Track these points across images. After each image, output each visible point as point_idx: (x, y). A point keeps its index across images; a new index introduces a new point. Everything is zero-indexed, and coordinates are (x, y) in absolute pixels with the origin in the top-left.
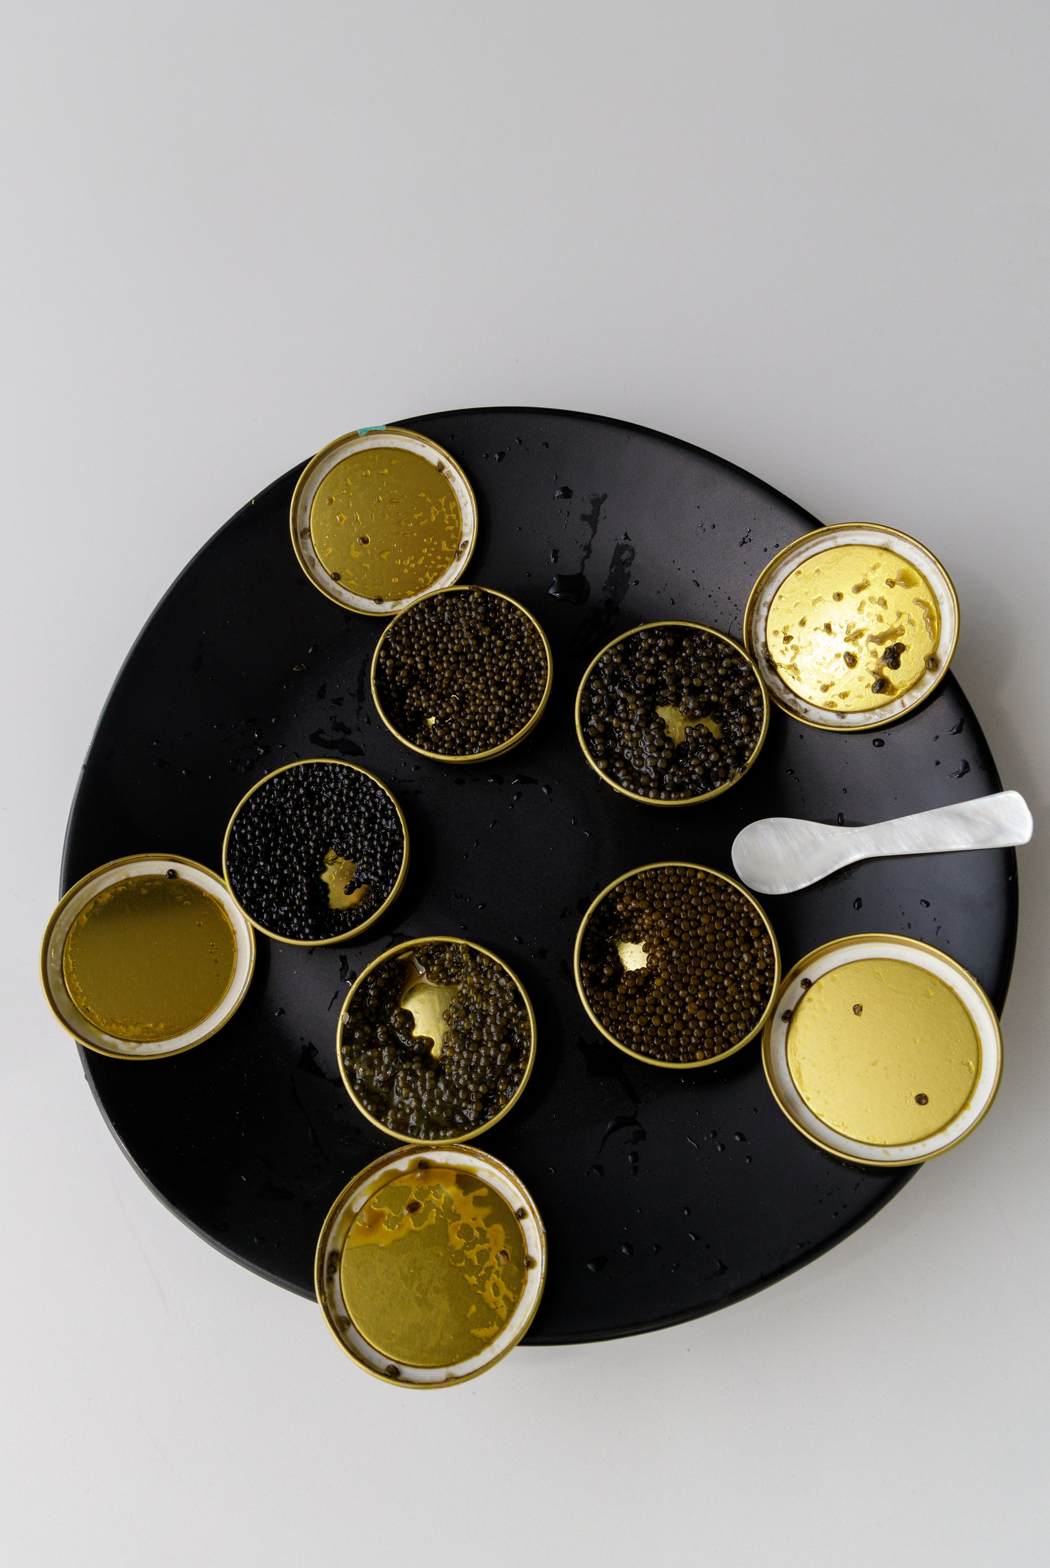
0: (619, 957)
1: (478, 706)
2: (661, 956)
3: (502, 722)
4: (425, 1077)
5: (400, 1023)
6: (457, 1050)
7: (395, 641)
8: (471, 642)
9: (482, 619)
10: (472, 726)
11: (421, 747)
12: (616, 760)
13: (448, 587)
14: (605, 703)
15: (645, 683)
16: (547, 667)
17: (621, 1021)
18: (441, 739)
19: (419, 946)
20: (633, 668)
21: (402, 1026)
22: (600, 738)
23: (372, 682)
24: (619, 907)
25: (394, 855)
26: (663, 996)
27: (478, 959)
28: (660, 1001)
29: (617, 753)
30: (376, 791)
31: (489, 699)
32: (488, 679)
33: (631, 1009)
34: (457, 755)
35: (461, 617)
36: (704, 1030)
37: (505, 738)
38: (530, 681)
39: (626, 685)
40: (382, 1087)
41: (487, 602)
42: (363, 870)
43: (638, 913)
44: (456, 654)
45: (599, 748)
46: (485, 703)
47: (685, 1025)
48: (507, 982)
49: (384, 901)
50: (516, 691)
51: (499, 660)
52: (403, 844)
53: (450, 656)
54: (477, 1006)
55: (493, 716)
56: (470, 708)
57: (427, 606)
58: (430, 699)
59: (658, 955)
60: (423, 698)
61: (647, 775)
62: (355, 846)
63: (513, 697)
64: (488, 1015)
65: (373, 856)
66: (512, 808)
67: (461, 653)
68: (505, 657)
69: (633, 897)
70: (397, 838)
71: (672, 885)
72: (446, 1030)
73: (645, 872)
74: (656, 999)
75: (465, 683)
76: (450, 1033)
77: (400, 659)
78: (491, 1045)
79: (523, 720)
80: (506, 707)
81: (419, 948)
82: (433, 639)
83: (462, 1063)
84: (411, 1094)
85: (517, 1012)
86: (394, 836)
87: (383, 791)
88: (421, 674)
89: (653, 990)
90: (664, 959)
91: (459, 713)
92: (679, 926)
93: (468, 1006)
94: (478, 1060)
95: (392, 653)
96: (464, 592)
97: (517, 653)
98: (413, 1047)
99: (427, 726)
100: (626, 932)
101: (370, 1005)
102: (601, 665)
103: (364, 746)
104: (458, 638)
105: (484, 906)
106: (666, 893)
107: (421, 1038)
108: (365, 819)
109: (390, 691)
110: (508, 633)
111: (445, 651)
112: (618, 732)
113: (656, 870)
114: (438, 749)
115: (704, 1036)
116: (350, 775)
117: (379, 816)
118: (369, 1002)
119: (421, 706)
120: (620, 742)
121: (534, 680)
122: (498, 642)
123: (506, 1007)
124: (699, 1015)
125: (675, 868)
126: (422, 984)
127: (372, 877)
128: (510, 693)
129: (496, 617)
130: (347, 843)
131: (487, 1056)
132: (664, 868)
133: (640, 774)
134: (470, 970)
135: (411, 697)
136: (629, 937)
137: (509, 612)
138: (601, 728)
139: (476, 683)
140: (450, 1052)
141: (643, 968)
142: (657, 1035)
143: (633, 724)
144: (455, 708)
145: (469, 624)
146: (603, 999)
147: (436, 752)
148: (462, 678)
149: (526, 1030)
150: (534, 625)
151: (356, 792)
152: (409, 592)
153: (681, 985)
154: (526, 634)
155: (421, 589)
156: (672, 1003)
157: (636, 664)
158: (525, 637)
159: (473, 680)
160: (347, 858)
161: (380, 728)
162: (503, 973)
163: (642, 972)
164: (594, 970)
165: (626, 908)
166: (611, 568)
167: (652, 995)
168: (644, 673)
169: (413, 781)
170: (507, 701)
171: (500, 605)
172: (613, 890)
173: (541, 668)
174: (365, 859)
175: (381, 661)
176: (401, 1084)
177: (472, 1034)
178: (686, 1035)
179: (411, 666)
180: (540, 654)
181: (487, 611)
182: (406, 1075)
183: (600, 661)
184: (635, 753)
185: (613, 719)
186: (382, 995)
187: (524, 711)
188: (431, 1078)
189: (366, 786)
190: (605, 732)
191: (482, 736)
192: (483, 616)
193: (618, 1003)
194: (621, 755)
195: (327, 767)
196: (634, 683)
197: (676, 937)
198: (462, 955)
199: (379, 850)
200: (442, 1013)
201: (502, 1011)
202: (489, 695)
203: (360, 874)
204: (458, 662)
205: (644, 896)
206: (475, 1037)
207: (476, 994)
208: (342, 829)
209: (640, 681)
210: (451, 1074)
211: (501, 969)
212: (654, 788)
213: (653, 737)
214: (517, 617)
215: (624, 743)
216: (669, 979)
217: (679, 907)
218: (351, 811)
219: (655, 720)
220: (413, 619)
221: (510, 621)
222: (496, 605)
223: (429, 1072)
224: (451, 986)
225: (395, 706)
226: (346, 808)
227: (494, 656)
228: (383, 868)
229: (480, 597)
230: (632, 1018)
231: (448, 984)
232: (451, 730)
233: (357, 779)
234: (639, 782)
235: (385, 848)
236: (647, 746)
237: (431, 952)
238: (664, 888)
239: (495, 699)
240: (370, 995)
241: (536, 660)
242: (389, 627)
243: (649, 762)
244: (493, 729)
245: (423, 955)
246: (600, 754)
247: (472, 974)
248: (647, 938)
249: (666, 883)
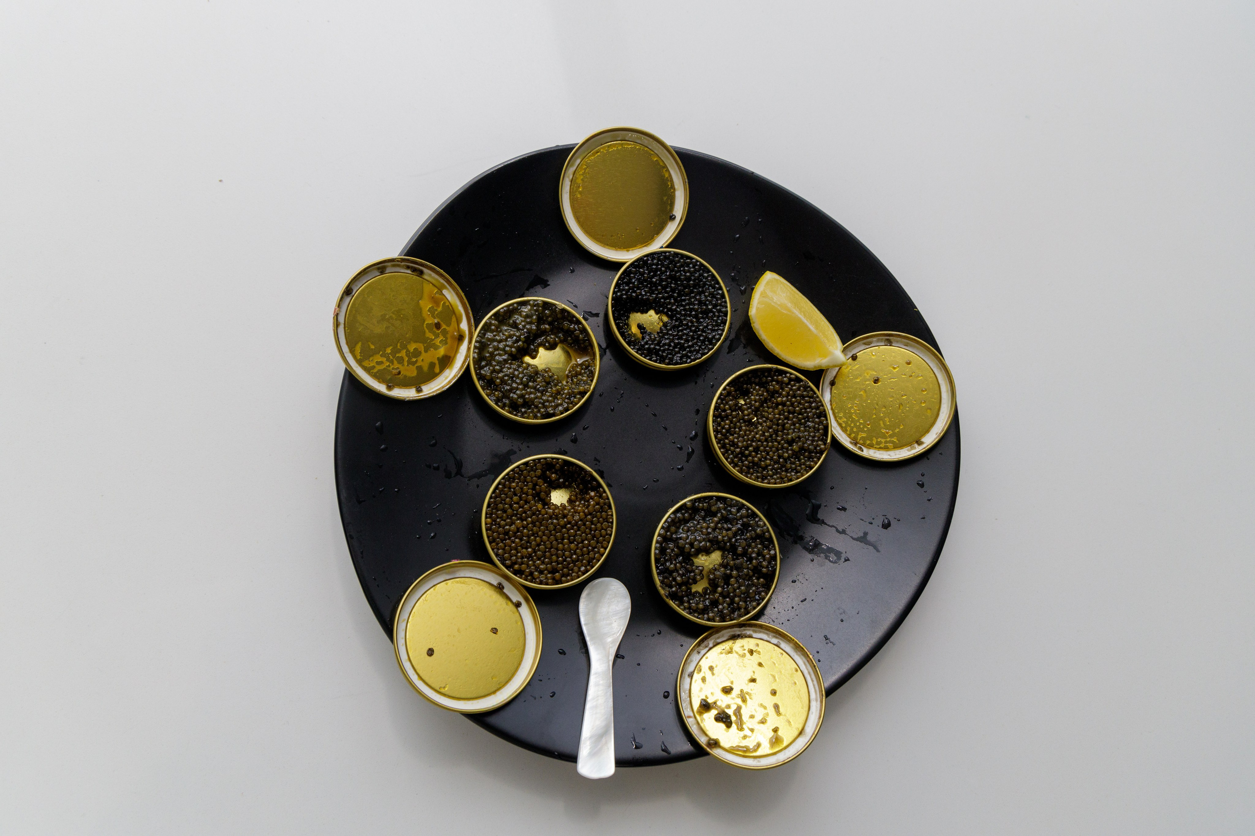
0: (562, 488)
1: (745, 433)
2: (556, 513)
3: (731, 446)
4: (513, 348)
5: (549, 341)
6: (525, 372)
7: (800, 386)
8: (789, 436)
9: (805, 448)
10: (732, 425)
11: (724, 389)
12: (690, 515)
13: (831, 430)
14: (731, 516)
15: (739, 546)
16: (763, 483)
17: (521, 477)
18: (727, 403)
20: (751, 541)
21: (547, 342)
22: (708, 508)
23: (775, 366)
24: (592, 494)
25: (657, 357)
26: (531, 508)
27: (578, 396)
28: (528, 505)
29: (695, 516)
30: (701, 354)
31: (748, 440)
32: (762, 442)
33: (526, 486)
34: (714, 412)
35: (809, 433)
36: (504, 528)
37: (719, 445)
38: (756, 470)
39: (740, 533)
40: (512, 321)
41: (816, 453)
42: (651, 337)
43: (587, 505)
44: (783, 425)
45: (701, 505)
46: (745, 437)
47: (509, 517)
48: (560, 411)
49: (629, 346)
50: (750, 459)
51: (774, 453)
52: (662, 364)
53: (783, 421)
54: (549, 389)
55: (736, 440)
56: (744, 426)
57: (821, 413)
58: (756, 402)
59: (557, 511)
60: (757, 398)
61: (676, 532)
62: (667, 334)
63: (747, 457)
64: (543, 395)
65: (658, 344)
66: (672, 442)
67: (784, 428)
68: (775, 457)
69: (598, 504)
70: (667, 361)
71: (600, 531)
72: (539, 368)
73: (612, 515)
74: (529, 503)
75: (762, 427)
76: (537, 370)
77: (787, 387)
78: (524, 393)
79: (729, 460)
80: (741, 450)
81: (594, 362)
82: (797, 412)
83: (516, 373)
84: (504, 337)
85: (540, 413)
86: (669, 359)
87: (700, 358)
88: (774, 399)
89: (536, 503)
90: (554, 514)
91: (743, 419)
92: (572, 529)
93: (550, 384)
94: (516, 383)
95: (792, 383)
96: (827, 440)
97: (776, 466)
98: (533, 345)
99: (739, 398)
100: (576, 496)
101: (564, 324)
102: (757, 520)
103: (734, 353)
104: (795, 428)
105: (612, 410)
106: (596, 525)
107: (537, 352)
108: (684, 343)
109: (767, 377)
110: (791, 463)
111: (787, 418)
112: (709, 520)
113: (612, 523)
114: (721, 399)
115: (500, 527)
116: (715, 340)
117: (684, 352)
118: (567, 323)
119: (752, 395)
120: (702, 520)
121: (756, 473)
122: (786, 455)
123: (544, 407)
124: (514, 527)
125: (611, 535)
126: (571, 360)
127: (645, 341)
128: (750, 455)
129: (805, 457)
130: (671, 330)
131: (517, 389)
132: (612, 528)
133: (679, 528)
134: (573, 390)
135: (760, 390)
136: (573, 497)
137: (807, 467)
138: (714, 508)
139: (761, 434)
140: (525, 367)
141: (551, 500)
142: (507, 497)
143: (712, 531)
144: (746, 417)
145: (803, 437)
146: (537, 469)
147: (719, 398)
148: (766, 426)
149: (528, 416)
150: (794, 481)
151: (703, 341)
153: (534, 521)
154: (789, 475)
155: (834, 413)
156: (525, 512)
157: (753, 544)
158: (787, 474)
159: (764, 433)
160: (661, 329)
162: (567, 410)
163: (549, 499)
164: (557, 468)
165: (592, 498)
166: (826, 545)
167: (533, 501)
168: (746, 548)
169: (704, 379)
170: (744, 451)
171: (812, 461)
172: (605, 492)
173: (763, 479)
174: (657, 339)
175: (788, 375)
176: (512, 333)
177: (533, 382)
178: (503, 516)
179: (781, 394)
180: (773, 481)
181: (810, 452)
182: (517, 337)
183: (760, 519)
184: (692, 528)
185: (719, 518)
186: (570, 333)
187: (736, 462)
188: (512, 351)
189: (705, 348)
190: (711, 511)
191: (724, 431)
192: (807, 448)
193: (532, 478)
194: (694, 519)
195: (723, 326)
196: (741, 539)
197: (566, 525)
198: (583, 387)
199: (662, 349)
200: (550, 368)
201: (543, 404)
202: (751, 441)
203: (649, 335)
204: (778, 425)
205: (597, 511)
206: (531, 384)
207: (557, 390)
208: (680, 328)
209: (741, 544)
210: (511, 364)
211: (570, 409)
212: (666, 534)
213: (701, 543)
214: (802, 471)
215: (701, 523)
216: (540, 514)
217: (585, 532)
218: (691, 335)
219: (712, 547)
220: (814, 402)
221: (800, 465)
222: (813, 459)
223: (516, 351)
224: (566, 377)
225: (755, 378)
226: (694, 333)
227: (778, 450)
228: (649, 348)
229: (821, 449)
230: (521, 484)
231: (568, 376)
232: (732, 411)
233: (711, 343)
234: (673, 526)
235: (662, 353)
236: (696, 537)
237: (590, 368)
238: (599, 525)
239: (747, 444)
240: (571, 325)
241: (769, 477)
242: (811, 384)
243: (684, 535)
244: (727, 438)
245: (589, 363)
246: (696, 504)
247: (570, 391)
248: (569, 507)
249: (602, 527)
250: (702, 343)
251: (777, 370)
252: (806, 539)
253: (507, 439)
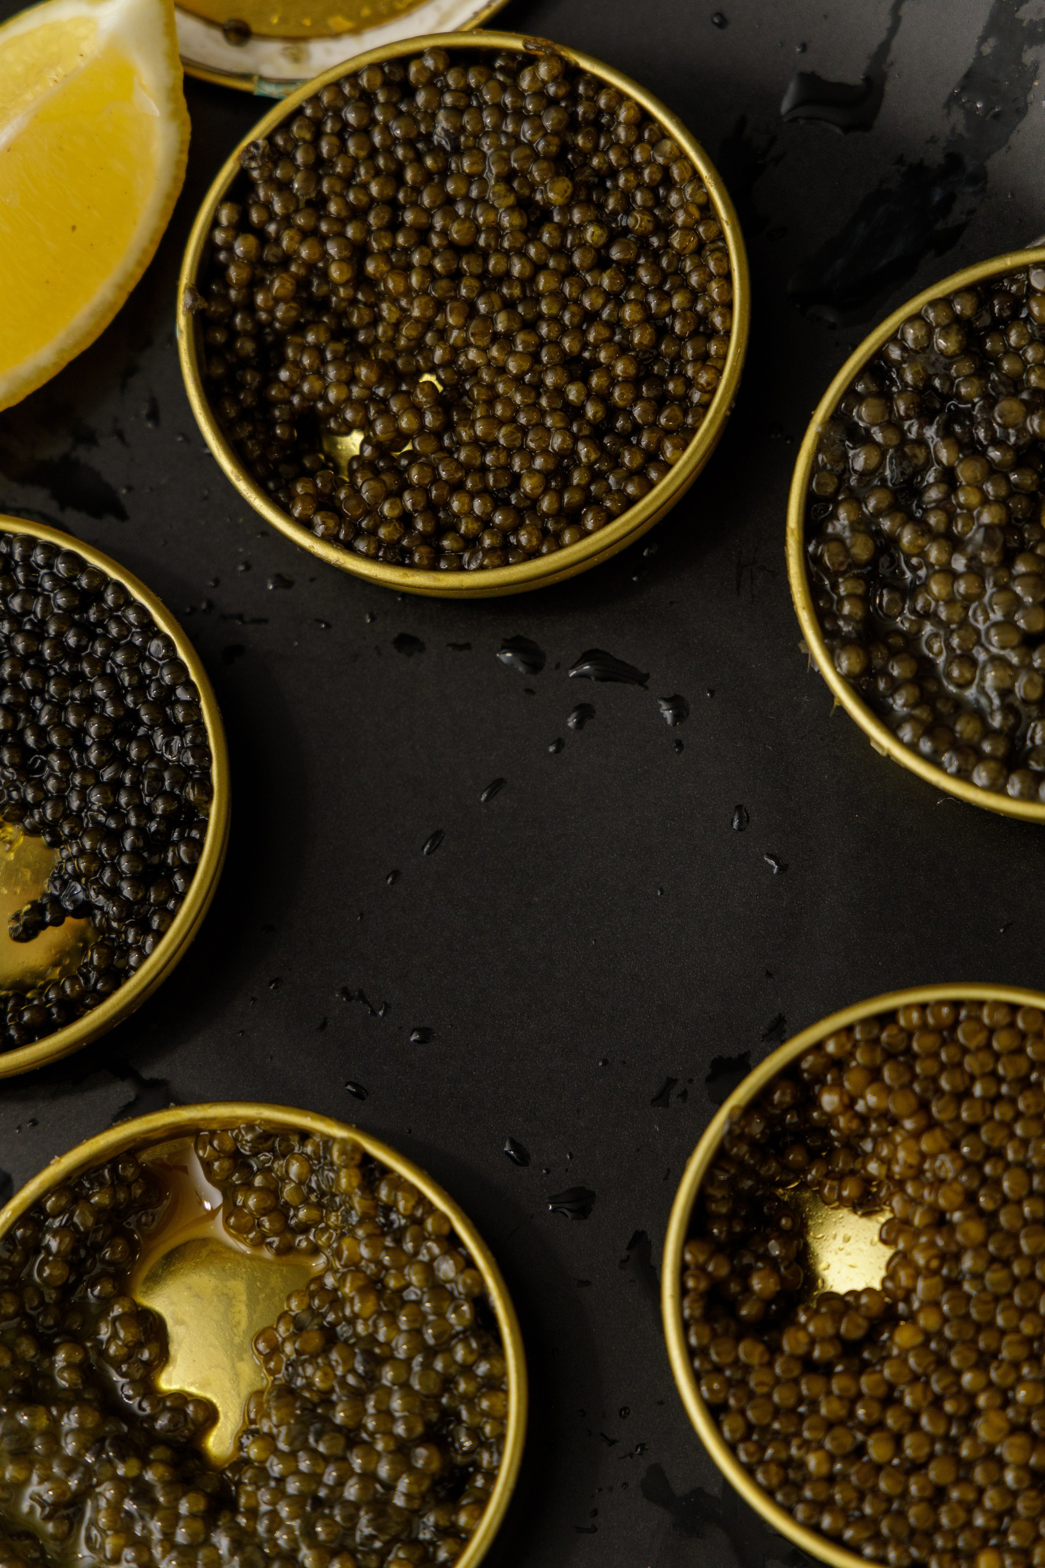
0: (807, 1246)
1: (501, 423)
2: (928, 1262)
3: (566, 484)
4: (176, 1508)
5: (126, 1345)
6: (283, 1446)
7: (270, 180)
8: (506, 221)
9: (553, 149)
10: (469, 484)
11: (306, 525)
12: (894, 653)
13: (456, 32)
14: (888, 472)
15: (1021, 430)
16: (728, 333)
17: (777, 1432)
18: (371, 510)
19: (214, 1126)
20: (994, 377)
21: (131, 1355)
22: (857, 577)
23: (183, 300)
24: (829, 1101)
25: (176, 844)
26: (915, 1378)
27: (383, 1193)
28: (902, 1392)
29: (900, 633)
30: (147, 640)
31: (535, 405)
32: (542, 343)
33: (814, 1404)
34: (412, 566)
35: (487, 134)
36: (1015, 1494)
37: (567, 537)
38: (672, 368)
39: (962, 425)
40: (47, 1518)
41: (573, 98)
42: (77, 876)
43: (885, 1124)
44: (456, 250)
45: (847, 609)
46: (523, 420)
47: (964, 1467)
48: (460, 1271)
49: (127, 978)
50: (622, 395)
51: (585, 288)
52: (208, 815)
53: (435, 253)
54: (360, 1328)
55: (539, 463)
56: (473, 426)
57: (387, 84)
58: (353, 379)
59: (920, 1259)
60: (332, 373)
61: (979, 715)
62: (61, 798)
63: (612, 411)
64: (389, 1358)
65: (114, 837)
66: (557, 751)
67: (470, 249)
68: (606, 283)
69: (874, 1075)
70: (192, 794)
71: (997, 1056)
72: (258, 1386)
73: (923, 1007)
74: (891, 1387)
75: (468, 345)
76: (270, 1393)
77: (278, 240)
78: (386, 1445)
79: (631, 489)
80: (585, 439)
81: (213, 1133)
82: (389, 192)
83: (293, 1486)
84: (129, 1554)
85: (476, 1363)
86: (182, 788)
87: (169, 644)
88: (337, 295)
89: (889, 1357)
90: (936, 1272)
91: (437, 434)
92: (998, 1182)
93: (333, 1325)
94: (341, 1483)
95: (255, 216)
96: (511, 54)
97: (645, 277)
98: (153, 1418)
99: (332, 461)
100: (841, 1177)
101: (45, 1281)
102: (895, 353)
103: (130, 489)
104: (466, 198)
105: (426, 1035)
106: (973, 1078)
107: (182, 1398)
108: (104, 719)
109: (233, 334)
110: (628, 207)
111: (422, 234)
112: (914, 569)
113: (956, 1004)
114: (355, 538)
115: (1011, 1512)
116: (75, 579)
117: (145, 718)
118: (40, 1271)
119: (323, 397)
120: (914, 601)
121: (683, 367)
122: (592, 234)
123: (444, 1346)
124: (1009, 1451)
125: (1014, 1008)
126: (205, 1241)
127: (100, 900)
128: (604, 397)
129: (596, 150)
130: (39, 785)
131: (368, 1477)
132: (980, 1004)
133: (959, 706)
134: (354, 1219)
135: (297, 363)
136: (845, 1193)
137: (640, 140)
138: (861, 549)
139: (501, 349)
140: (261, 1449)
141: (869, 1291)
142: (875, 1490)
143: (962, 552)
144: (429, 419)
145: (507, 161)
146: (736, 1363)
147: (349, 547)
148: (463, 328)
149: (494, 1418)
150: (708, 195)
151: (87, 631)
152: (339, 22)
153: (973, 1357)
154: (680, 218)
155: (378, 20)
156: (937, 1402)
157: (1006, 366)
158: (677, 227)
159: (496, 337)
160: (33, 832)
161: (187, 440)
162: (452, 1242)
163: (864, 1300)
164: (724, 1271)
165: (849, 1105)
166: (983, 39)
167: (881, 1372)
168: (1025, 396)
169: (266, 621)
170: (588, 422)
171: (613, 114)
172: (818, 1047)
173: (711, 333)
174: (88, 844)
175: (220, 237)
176: (103, 1521)
177: (332, 1405)
178: (960, 1502)
179: (310, 267)
180: (714, 289)
181: (573, 125)
182: (121, 1496)
183: (896, 338)
184: (955, 642)
185: (903, 525)
186: (83, 1253)
187: (639, 460)
188: (193, 1515)
189: (119, 621)
190: (873, 562)
191: (498, 519)
192: (555, 141)
193: (777, 1381)
194: (911, 640)
195: (9, 543)
196: (989, 425)
197: (981, 1213)
198: (337, 1173)
199: (133, 821)
200: (252, 1333)
201: (430, 1353)
202: (539, 396)
203: (65, 884)
204: (456, 276)
205: (906, 1078)
206: (340, 1416)
207: (362, 1291)
208: (30, 740)
209: (1010, 419)
210: (253, 1513)
211: (445, 1229)
212: (992, 757)
213: (1018, 599)
214: (660, 160)
215: (927, 604)
216: (940, 1334)
217: (1007, 1126)
218: (62, 692)
219: (1032, 550)
220: (338, 115)
221: (637, 169)
222: (600, 112)
223: (192, 1496)
224: (291, 1258)
225: (241, 386)
226: (47, 679)
227: (571, 272)
228: (136, 880)
229: (554, 79)
230: (811, 1429)
231: (285, 1250)
232: (406, 485)
233: (94, 596)
234: (952, 731)
235: (151, 817)
236: (995, 624)
237: (246, 1151)
238: (970, 1064)
239: (554, 410)
240: (48, 1248)
241: (700, 307)
242: (258, 133)
243: (990, 675)
244: (534, 502)
245: (221, 1154)
246: (846, 628)
247: (360, 1233)
248: (897, 1202)
249: (979, 1049)
250: (93, 637)
251: (201, 287)
252: (961, 128)
253: (595, 1513)
